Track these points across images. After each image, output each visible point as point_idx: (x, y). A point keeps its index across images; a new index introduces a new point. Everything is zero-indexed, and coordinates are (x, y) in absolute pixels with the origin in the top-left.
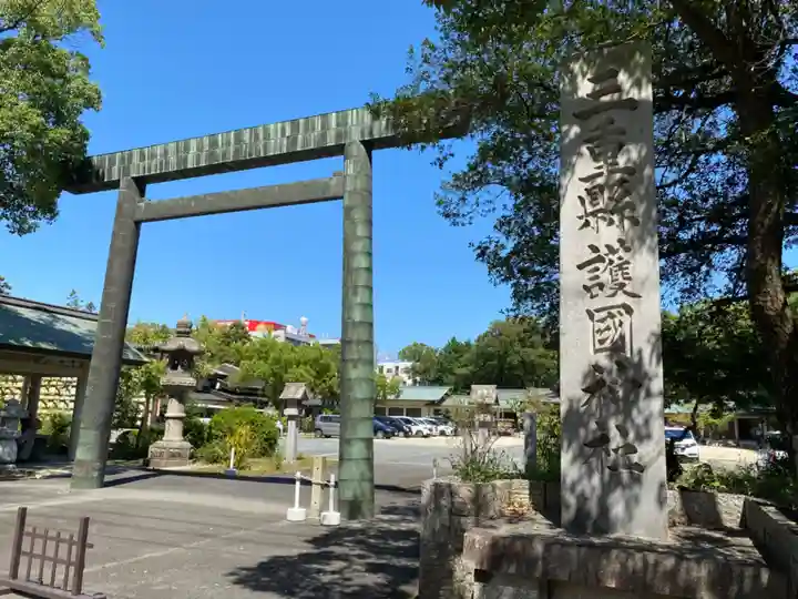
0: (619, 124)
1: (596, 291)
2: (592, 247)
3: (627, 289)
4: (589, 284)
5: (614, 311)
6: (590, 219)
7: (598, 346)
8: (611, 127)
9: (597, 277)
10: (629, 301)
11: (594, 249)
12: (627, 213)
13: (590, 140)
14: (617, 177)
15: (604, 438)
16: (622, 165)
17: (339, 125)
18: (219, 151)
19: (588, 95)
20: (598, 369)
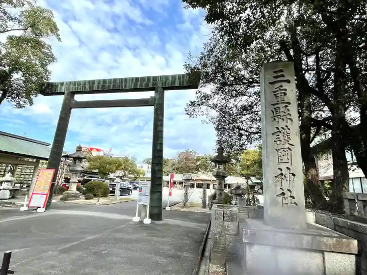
0: (284, 88)
1: (278, 143)
2: (277, 128)
3: (289, 142)
4: (276, 140)
5: (285, 150)
6: (276, 118)
7: (280, 162)
8: (281, 88)
9: (279, 138)
10: (290, 147)
11: (278, 128)
12: (289, 117)
13: (275, 92)
14: (285, 105)
15: (283, 194)
16: (286, 101)
17: (153, 80)
18: (107, 85)
19: (274, 77)
20: (281, 169)
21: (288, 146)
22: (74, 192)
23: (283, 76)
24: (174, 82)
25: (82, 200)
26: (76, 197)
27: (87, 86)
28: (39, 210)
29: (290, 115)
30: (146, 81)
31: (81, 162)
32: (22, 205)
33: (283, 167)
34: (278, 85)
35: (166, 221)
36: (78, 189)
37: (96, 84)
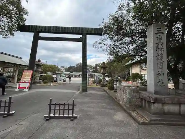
0: (161, 36)
3: (163, 60)
4: (157, 59)
6: (157, 50)
7: (158, 68)
11: (158, 54)
12: (163, 49)
13: (157, 38)
14: (161, 44)
15: (159, 81)
16: (162, 42)
17: (82, 30)
18: (58, 30)
19: (157, 31)
20: (159, 72)
21: (162, 62)
22: (38, 80)
23: (161, 31)
24: (91, 31)
25: (42, 84)
26: (39, 83)
27: (47, 29)
28: (25, 90)
29: (163, 48)
30: (78, 29)
31: (40, 67)
32: (16, 88)
33: (160, 70)
34: (159, 35)
35: (89, 92)
36: (40, 79)
37: (52, 29)
